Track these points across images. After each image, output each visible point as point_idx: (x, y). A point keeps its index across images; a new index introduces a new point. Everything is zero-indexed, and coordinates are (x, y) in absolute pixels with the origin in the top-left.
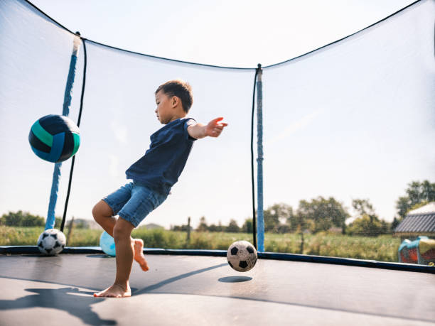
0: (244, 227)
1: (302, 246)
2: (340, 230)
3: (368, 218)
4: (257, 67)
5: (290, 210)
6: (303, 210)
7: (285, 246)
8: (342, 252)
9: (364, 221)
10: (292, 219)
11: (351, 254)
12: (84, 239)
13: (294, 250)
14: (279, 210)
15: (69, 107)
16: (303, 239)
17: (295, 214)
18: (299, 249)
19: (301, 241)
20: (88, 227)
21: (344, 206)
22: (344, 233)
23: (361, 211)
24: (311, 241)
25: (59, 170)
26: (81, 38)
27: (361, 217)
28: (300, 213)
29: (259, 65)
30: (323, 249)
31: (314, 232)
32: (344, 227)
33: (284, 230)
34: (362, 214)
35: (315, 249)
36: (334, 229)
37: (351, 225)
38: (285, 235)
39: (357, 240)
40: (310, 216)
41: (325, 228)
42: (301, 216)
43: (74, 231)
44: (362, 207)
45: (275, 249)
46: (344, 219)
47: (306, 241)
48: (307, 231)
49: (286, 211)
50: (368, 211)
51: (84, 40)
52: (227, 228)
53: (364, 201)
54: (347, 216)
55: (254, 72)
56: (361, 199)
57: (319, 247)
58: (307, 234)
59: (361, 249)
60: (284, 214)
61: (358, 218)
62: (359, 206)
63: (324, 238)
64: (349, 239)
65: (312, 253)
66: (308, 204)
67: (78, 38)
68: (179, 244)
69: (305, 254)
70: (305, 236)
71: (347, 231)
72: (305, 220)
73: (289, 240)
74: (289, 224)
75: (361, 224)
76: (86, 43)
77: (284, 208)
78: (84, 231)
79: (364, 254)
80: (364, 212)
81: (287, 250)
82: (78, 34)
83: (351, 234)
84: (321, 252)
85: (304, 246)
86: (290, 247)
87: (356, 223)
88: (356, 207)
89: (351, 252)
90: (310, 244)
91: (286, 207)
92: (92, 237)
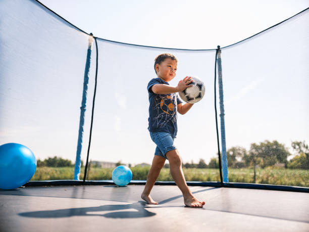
0: (210, 164)
1: (254, 177)
2: (283, 165)
3: (305, 155)
4: (217, 48)
5: (244, 151)
6: (254, 151)
7: (242, 177)
8: (286, 182)
9: (302, 157)
10: (245, 157)
11: (293, 183)
12: (98, 175)
13: (249, 181)
14: (236, 151)
15: (88, 85)
16: (255, 173)
17: (248, 153)
18: (252, 180)
19: (253, 174)
20: (100, 166)
21: (285, 147)
22: (286, 167)
23: (299, 150)
24: (262, 174)
25: (82, 128)
26: (94, 37)
27: (299, 155)
29: (219, 47)
30: (271, 180)
31: (263, 167)
32: (286, 162)
33: (240, 166)
34: (299, 152)
35: (265, 179)
36: (278, 164)
37: (291, 161)
38: (242, 169)
39: (298, 172)
40: (260, 155)
41: (272, 164)
42: (252, 155)
43: (92, 169)
44: (300, 147)
45: (234, 180)
46: (286, 157)
47: (257, 173)
48: (257, 166)
49: (241, 152)
50: (304, 150)
51: (95, 38)
52: (198, 165)
53: (301, 143)
54: (288, 154)
55: (215, 52)
56: (299, 141)
57: (267, 178)
58: (258, 168)
59: (301, 180)
60: (239, 154)
61: (297, 156)
62: (297, 147)
63: (271, 171)
64: (289, 171)
65: (262, 182)
66: (258, 146)
67: (91, 37)
69: (257, 183)
70: (256, 170)
71: (288, 165)
72: (255, 158)
73: (245, 173)
74: (244, 161)
75: (300, 160)
76: (97, 41)
77: (239, 150)
78: (98, 169)
79: (303, 183)
80: (301, 151)
81: (243, 181)
82: (91, 34)
83: (292, 168)
84: (269, 182)
85: (256, 177)
86: (245, 179)
87: (295, 159)
88: (295, 148)
89: (293, 181)
90: (261, 176)
92: (104, 174)
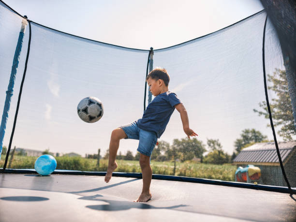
0: (136, 156)
1: (174, 170)
2: (199, 160)
3: (217, 152)
4: (150, 50)
5: (168, 146)
6: (176, 146)
7: (164, 170)
8: (200, 174)
9: (215, 154)
10: (168, 152)
11: (206, 176)
12: (21, 163)
13: (169, 172)
14: (160, 146)
15: (17, 69)
16: (175, 166)
17: (171, 148)
18: (172, 172)
19: (173, 167)
20: (25, 155)
21: (202, 144)
22: (202, 162)
23: (213, 148)
24: (181, 166)
25: (7, 113)
26: (28, 20)
27: (213, 152)
28: (174, 148)
29: (152, 48)
30: (188, 173)
31: (183, 161)
32: (202, 158)
33: (163, 159)
34: (213, 149)
35: (183, 172)
36: (195, 159)
37: (206, 157)
38: (164, 162)
39: (210, 166)
40: (180, 150)
41: (190, 158)
42: (175, 150)
43: (16, 157)
44: (214, 145)
45: (157, 172)
46: (202, 153)
47: (177, 167)
48: (178, 160)
49: (165, 147)
50: (217, 147)
51: (30, 22)
52: (125, 157)
53: (215, 141)
54: (205, 151)
55: (148, 53)
56: (214, 139)
57: (185, 171)
58: (178, 161)
59: (212, 173)
60: (163, 148)
61: (211, 152)
62: (212, 145)
63: (189, 165)
64: (204, 165)
65: (181, 174)
66: (180, 142)
67: (25, 20)
68: (91, 168)
69: (176, 175)
70: (177, 163)
71: (203, 160)
72: (177, 153)
73: (166, 166)
74: (166, 155)
75: (213, 156)
76: (31, 24)
77: (164, 144)
78: (22, 157)
79: (213, 176)
80: (215, 148)
81: (164, 173)
82: (26, 17)
83: (206, 163)
84: (187, 174)
85: (176, 170)
86: (167, 171)
87: (209, 155)
88: (210, 145)
89: (206, 174)
90: (180, 169)
91: (165, 144)
92: (28, 162)
